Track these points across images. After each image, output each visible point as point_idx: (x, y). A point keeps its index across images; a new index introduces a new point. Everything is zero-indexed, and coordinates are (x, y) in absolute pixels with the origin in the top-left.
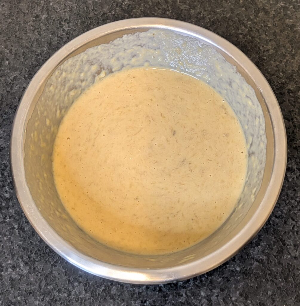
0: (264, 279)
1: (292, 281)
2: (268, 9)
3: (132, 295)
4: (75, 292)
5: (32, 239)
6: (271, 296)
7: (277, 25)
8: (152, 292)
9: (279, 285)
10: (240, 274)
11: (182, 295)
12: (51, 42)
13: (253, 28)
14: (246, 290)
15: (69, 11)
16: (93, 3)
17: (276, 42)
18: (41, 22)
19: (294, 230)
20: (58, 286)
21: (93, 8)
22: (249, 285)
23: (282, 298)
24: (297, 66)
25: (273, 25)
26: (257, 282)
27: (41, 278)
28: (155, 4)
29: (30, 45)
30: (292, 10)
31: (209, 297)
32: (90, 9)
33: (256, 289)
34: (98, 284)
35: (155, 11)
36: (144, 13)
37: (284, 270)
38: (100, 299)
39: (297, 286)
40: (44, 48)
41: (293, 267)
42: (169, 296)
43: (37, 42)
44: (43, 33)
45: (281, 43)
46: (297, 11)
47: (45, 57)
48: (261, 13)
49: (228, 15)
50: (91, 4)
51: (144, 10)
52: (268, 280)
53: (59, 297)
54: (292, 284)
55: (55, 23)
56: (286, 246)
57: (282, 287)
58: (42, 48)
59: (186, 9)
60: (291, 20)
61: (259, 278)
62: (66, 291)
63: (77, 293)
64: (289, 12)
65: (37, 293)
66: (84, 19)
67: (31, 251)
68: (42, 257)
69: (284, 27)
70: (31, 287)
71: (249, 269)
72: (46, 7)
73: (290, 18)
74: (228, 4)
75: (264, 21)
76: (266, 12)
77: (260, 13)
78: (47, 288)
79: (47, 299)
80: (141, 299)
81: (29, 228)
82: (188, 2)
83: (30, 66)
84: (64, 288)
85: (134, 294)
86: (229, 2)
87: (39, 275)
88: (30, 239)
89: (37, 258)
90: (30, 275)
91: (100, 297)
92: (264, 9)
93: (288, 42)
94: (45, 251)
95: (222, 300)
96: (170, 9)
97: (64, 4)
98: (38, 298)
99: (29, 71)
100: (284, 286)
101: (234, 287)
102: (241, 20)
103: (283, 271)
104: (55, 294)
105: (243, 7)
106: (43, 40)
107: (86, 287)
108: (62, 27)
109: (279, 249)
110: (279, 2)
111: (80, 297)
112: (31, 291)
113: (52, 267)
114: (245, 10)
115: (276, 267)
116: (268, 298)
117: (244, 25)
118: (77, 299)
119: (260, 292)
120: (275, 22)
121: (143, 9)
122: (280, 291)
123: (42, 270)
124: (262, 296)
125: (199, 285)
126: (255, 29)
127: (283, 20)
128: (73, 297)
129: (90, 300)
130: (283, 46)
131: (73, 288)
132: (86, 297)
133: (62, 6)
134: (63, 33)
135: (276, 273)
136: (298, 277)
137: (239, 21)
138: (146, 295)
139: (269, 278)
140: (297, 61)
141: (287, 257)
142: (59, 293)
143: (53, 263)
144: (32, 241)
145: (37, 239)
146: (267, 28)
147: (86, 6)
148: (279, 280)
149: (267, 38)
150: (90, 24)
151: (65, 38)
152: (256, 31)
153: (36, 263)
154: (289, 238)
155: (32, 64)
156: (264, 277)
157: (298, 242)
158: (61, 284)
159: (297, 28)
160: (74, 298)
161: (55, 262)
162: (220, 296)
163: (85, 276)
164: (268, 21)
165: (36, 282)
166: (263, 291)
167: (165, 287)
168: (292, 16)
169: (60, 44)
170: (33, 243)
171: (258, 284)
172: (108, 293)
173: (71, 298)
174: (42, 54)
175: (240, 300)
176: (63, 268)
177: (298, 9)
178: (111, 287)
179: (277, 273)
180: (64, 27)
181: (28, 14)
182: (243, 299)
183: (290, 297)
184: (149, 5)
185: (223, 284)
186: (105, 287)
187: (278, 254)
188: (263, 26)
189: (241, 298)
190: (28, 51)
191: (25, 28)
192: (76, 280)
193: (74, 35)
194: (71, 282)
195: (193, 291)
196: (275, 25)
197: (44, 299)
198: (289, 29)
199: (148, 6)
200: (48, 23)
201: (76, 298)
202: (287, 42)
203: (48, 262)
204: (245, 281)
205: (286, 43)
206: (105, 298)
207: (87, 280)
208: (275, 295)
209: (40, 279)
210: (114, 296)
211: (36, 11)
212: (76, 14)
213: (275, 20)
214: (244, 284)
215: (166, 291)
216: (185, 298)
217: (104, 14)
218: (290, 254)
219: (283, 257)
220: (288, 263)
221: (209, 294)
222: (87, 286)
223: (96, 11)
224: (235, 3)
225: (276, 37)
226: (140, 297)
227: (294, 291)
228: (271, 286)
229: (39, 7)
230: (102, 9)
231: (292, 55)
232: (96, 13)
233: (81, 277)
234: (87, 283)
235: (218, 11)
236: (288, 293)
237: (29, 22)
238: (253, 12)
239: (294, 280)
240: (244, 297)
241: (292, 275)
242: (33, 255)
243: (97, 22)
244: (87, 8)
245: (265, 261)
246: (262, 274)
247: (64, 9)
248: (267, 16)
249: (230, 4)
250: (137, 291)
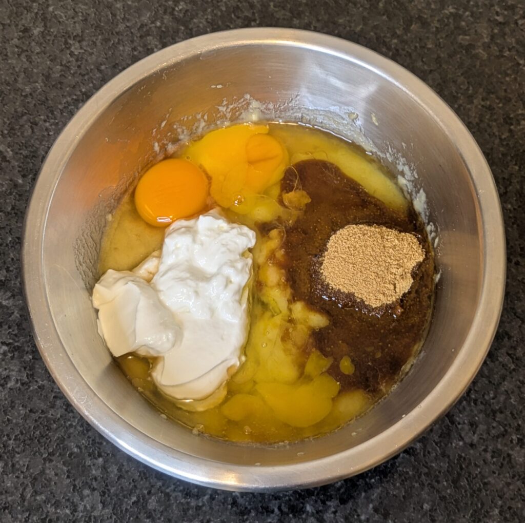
0: (416, 482)
1: (465, 485)
2: (427, 18)
3: (185, 511)
4: (85, 506)
5: (10, 414)
6: (429, 513)
7: (442, 46)
8: (220, 506)
9: (443, 493)
10: (375, 474)
11: (273, 512)
12: (49, 74)
13: (400, 51)
14: (386, 502)
15: (82, 20)
16: (124, 7)
17: (440, 74)
18: (33, 40)
19: (470, 397)
20: (54, 496)
21: (123, 16)
22: (390, 493)
23: (449, 515)
24: (478, 116)
25: (436, 46)
26: (405, 488)
27: (26, 482)
28: (232, 9)
29: (13, 79)
30: (469, 20)
31: (321, 514)
32: (118, 17)
33: (402, 499)
34: (125, 493)
35: (231, 21)
36: (212, 24)
37: (452, 467)
38: (129, 519)
39: (475, 495)
40: (37, 84)
41: (467, 461)
42: (250, 511)
43: (25, 73)
44: (36, 59)
45: (450, 76)
46: (478, 21)
47: (39, 100)
48: (416, 24)
49: (358, 29)
50: (119, 10)
51: (212, 19)
52: (423, 485)
53: (57, 515)
54: (465, 491)
55: (56, 41)
56: (456, 426)
57: (447, 496)
58: (34, 85)
59: (286, 17)
60: (467, 37)
61: (408, 481)
62: (68, 504)
63: (88, 507)
64: (463, 23)
65: (16, 508)
66: (108, 34)
67: (8, 435)
68: (28, 445)
69: (455, 49)
70: (6, 498)
71: (391, 464)
72: (42, 14)
73: (465, 33)
74: (359, 8)
75: (420, 39)
76: (424, 24)
77: (413, 26)
78: (35, 500)
79: (35, 518)
80: (201, 518)
81: (5, 395)
82: (289, 6)
83: (12, 116)
84: (66, 500)
85: (188, 509)
86: (359, 6)
87: (22, 477)
88: (6, 414)
89: (19, 447)
90: (5, 476)
91: (128, 514)
92: (420, 18)
93: (462, 74)
94: (33, 435)
95: (342, 520)
96: (257, 18)
97: (74, 10)
98: (19, 516)
99: (9, 124)
100: (452, 494)
101: (365, 497)
102: (380, 37)
103: (450, 468)
104: (49, 509)
105: (384, 15)
106: (35, 70)
107: (104, 498)
108: (68, 48)
109: (443, 430)
110: (446, 7)
111: (93, 514)
112: (7, 505)
113: (45, 463)
114: (387, 19)
115: (438, 462)
116: (423, 516)
117: (386, 46)
118: (87, 519)
119: (410, 504)
120: (439, 39)
121: (210, 17)
122: (445, 503)
123: (27, 468)
124: (414, 512)
125: (303, 493)
126: (404, 53)
127: (453, 37)
128: (81, 514)
129: (110, 520)
130: (453, 81)
131: (82, 499)
132: (103, 515)
133: (69, 13)
134: (71, 59)
135: (437, 473)
136: (476, 479)
137: (377, 38)
138: (210, 511)
139: (426, 480)
140: (476, 107)
141: (457, 444)
142: (56, 509)
143: (46, 455)
144: (10, 418)
145: (19, 413)
146: (426, 51)
147: (111, 13)
148: (444, 485)
149: (426, 67)
150: (118, 43)
151: (74, 67)
152: (405, 56)
153: (17, 456)
154: (460, 412)
155: (16, 111)
156: (417, 478)
157: (477, 418)
158: (61, 492)
159: (477, 51)
160: (82, 516)
161: (49, 454)
162: (339, 512)
163: (102, 478)
164: (428, 38)
165: (16, 488)
166: (415, 504)
167: (242, 497)
168: (469, 30)
169: (65, 76)
170: (12, 420)
171: (405, 492)
172: (143, 507)
173: (77, 516)
174: (34, 94)
175: (374, 519)
176: (64, 464)
177: (479, 18)
178: (147, 496)
179: (440, 472)
180: (72, 49)
181: (9, 25)
182: (380, 518)
183: (462, 515)
184: (221, 11)
185: (346, 491)
186: (138, 497)
187: (441, 439)
188: (419, 47)
189: (376, 516)
190: (10, 90)
191: (4, 51)
192: (87, 485)
193: (90, 62)
194: (78, 488)
195: (292, 503)
196: (438, 45)
197: (29, 519)
198: (464, 52)
199: (219, 13)
200: (45, 41)
201: (86, 517)
202: (460, 74)
203: (37, 454)
204: (383, 487)
205: (458, 76)
206: (137, 517)
207: (107, 485)
208: (436, 509)
209: (23, 483)
210: (153, 513)
211: (23, 22)
212: (94, 26)
213: (439, 36)
214: (381, 491)
215: (245, 505)
216: (278, 515)
217: (142, 26)
218: (462, 439)
219: (450, 445)
220: (459, 455)
221: (321, 508)
222: (107, 496)
223: (128, 20)
224: (370, 8)
225: (441, 66)
226: (199, 515)
227: (470, 502)
228: (429, 495)
229: (29, 14)
230: (139, 18)
231: (468, 97)
232: (128, 24)
233: (96, 479)
234: (106, 491)
235: (341, 21)
236: (459, 507)
237: (12, 39)
238: (402, 23)
239: (469, 484)
240: (382, 515)
241: (466, 476)
242: (12, 441)
243: (130, 39)
244: (114, 15)
245: (418, 451)
246: (413, 474)
247: (73, 18)
248: (425, 31)
249: (361, 9)
250: (193, 503)
